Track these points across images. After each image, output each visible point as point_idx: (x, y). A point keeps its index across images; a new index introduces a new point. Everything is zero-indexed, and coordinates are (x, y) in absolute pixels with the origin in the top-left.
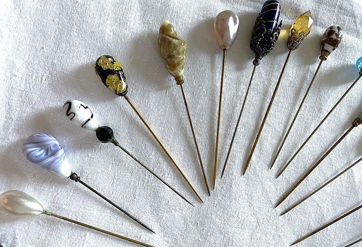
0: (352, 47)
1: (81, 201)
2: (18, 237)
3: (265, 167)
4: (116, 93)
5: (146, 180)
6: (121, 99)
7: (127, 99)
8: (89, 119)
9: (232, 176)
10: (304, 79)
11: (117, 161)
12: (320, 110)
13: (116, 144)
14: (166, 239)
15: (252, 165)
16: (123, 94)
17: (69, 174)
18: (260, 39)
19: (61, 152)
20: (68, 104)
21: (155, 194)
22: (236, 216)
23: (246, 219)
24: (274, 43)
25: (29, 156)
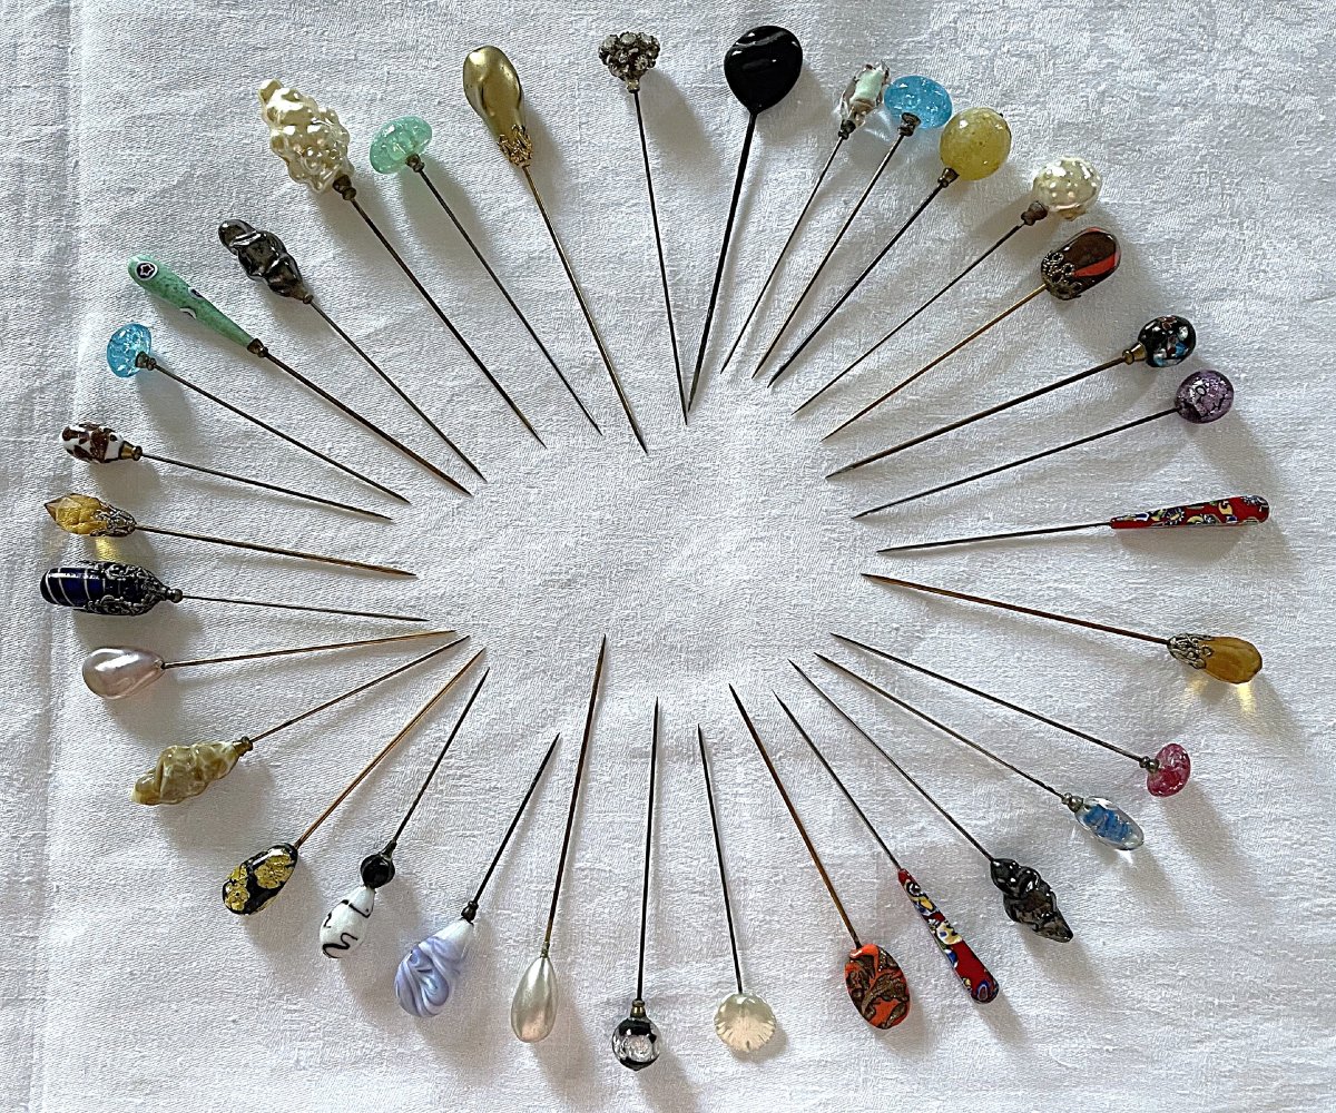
0: (100, 388)
1: (518, 890)
2: (606, 996)
3: (390, 531)
4: (293, 865)
5: (459, 772)
6: (303, 852)
7: (300, 842)
8: (351, 906)
9: (419, 599)
10: (188, 484)
11: (429, 836)
12: (248, 435)
13: (392, 846)
14: (568, 709)
15: (391, 561)
16: (293, 852)
17: (464, 923)
18: (126, 603)
19: (424, 946)
20: (330, 950)
21: (483, 748)
22: (500, 576)
23: (504, 553)
24: (130, 572)
25: (438, 1003)
